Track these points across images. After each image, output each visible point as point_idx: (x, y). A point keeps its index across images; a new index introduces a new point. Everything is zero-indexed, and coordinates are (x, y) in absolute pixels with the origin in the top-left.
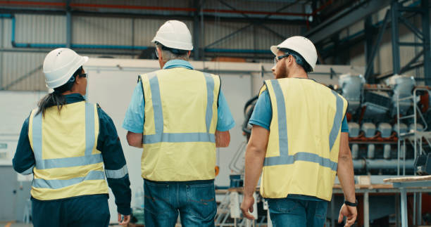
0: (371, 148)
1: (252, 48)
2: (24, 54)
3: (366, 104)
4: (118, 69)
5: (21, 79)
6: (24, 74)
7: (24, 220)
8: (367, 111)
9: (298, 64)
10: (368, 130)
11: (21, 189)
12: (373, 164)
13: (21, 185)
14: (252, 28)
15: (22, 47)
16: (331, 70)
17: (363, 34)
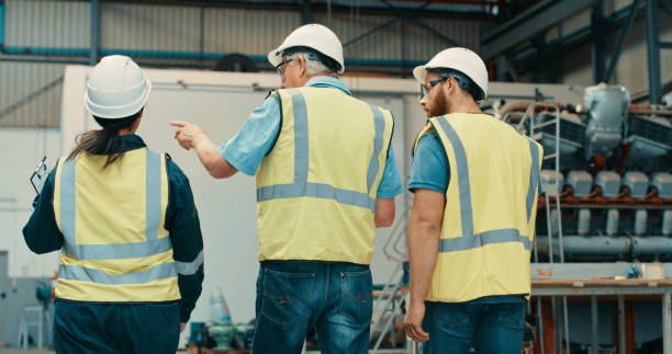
0: (641, 215)
1: (399, 57)
2: (20, 66)
3: (631, 139)
4: (180, 87)
5: (14, 108)
6: (19, 98)
7: (19, 343)
8: (633, 151)
9: (463, 89)
10: (637, 184)
11: (15, 291)
12: (644, 244)
13: (14, 284)
14: (398, 23)
15: (16, 53)
16: (537, 91)
17: (589, 32)
